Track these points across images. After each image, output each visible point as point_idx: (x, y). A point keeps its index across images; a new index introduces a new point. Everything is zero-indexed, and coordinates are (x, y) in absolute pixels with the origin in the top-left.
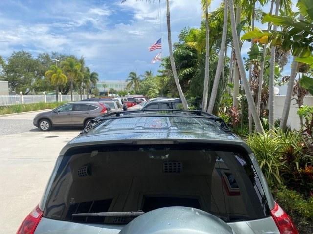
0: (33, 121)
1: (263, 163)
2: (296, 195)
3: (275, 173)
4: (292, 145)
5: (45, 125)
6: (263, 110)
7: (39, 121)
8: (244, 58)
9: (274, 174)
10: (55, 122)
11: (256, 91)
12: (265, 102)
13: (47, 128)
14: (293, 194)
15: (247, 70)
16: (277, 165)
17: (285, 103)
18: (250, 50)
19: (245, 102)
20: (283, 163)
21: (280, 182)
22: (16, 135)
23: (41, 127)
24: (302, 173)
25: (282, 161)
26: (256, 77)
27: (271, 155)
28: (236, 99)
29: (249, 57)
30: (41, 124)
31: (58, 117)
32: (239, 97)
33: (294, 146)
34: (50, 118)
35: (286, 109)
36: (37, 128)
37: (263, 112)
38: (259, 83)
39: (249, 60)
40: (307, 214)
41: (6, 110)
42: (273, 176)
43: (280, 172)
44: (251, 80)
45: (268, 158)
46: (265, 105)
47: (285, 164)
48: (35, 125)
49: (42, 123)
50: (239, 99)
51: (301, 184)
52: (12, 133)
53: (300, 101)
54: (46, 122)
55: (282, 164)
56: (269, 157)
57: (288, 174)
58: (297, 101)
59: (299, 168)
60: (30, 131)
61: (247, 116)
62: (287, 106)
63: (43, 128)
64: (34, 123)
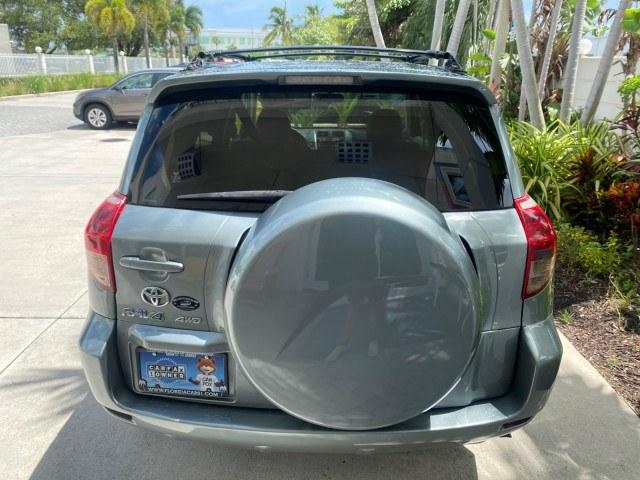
0: (72, 107)
1: (532, 182)
2: (583, 234)
3: (554, 202)
4: (594, 146)
5: (98, 118)
6: (550, 91)
7: (85, 107)
9: (551, 203)
10: (119, 111)
11: (542, 46)
12: (558, 73)
13: (103, 124)
14: (578, 234)
16: (558, 187)
17: (599, 72)
19: (515, 71)
20: (572, 182)
21: (558, 216)
23: (91, 121)
24: (604, 198)
25: (569, 179)
26: (546, 12)
27: (548, 167)
28: (498, 66)
30: (90, 115)
31: (124, 101)
32: (504, 62)
33: (596, 149)
34: (108, 103)
35: (597, 84)
36: (82, 122)
37: (551, 95)
38: (549, 27)
40: (599, 266)
41: (12, 87)
42: (549, 206)
43: (562, 200)
44: (534, 20)
45: (542, 173)
46: (558, 78)
47: (574, 184)
48: (77, 116)
49: (91, 112)
50: (504, 66)
51: (598, 219)
52: (31, 131)
53: (629, 66)
54: (101, 111)
55: (569, 184)
56: (546, 170)
57: (575, 203)
58: (624, 66)
59: (600, 189)
60: (70, 128)
61: (517, 103)
63: (94, 124)
64: (75, 112)
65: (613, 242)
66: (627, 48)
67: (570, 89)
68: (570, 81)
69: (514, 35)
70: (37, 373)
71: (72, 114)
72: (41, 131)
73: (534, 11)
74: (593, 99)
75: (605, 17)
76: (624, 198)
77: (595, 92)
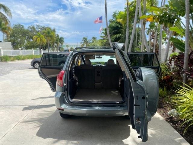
0: (30, 63)
5: (37, 66)
8: (146, 28)
15: (148, 35)
17: (166, 52)
18: (150, 24)
22: (22, 70)
24: (163, 80)
26: (153, 38)
29: (149, 28)
35: (166, 55)
36: (32, 67)
38: (154, 42)
39: (149, 29)
44: (150, 40)
48: (32, 65)
49: (36, 64)
52: (19, 69)
53: (174, 51)
54: (38, 64)
58: (172, 51)
60: (29, 69)
62: (166, 54)
63: (36, 67)
64: (31, 64)
65: (165, 89)
66: (173, 47)
67: (160, 57)
68: (160, 55)
69: (145, 44)
70: (32, 119)
71: (30, 65)
72: (22, 69)
73: (150, 38)
74: (165, 59)
75: (166, 40)
76: (167, 79)
77: (166, 57)
